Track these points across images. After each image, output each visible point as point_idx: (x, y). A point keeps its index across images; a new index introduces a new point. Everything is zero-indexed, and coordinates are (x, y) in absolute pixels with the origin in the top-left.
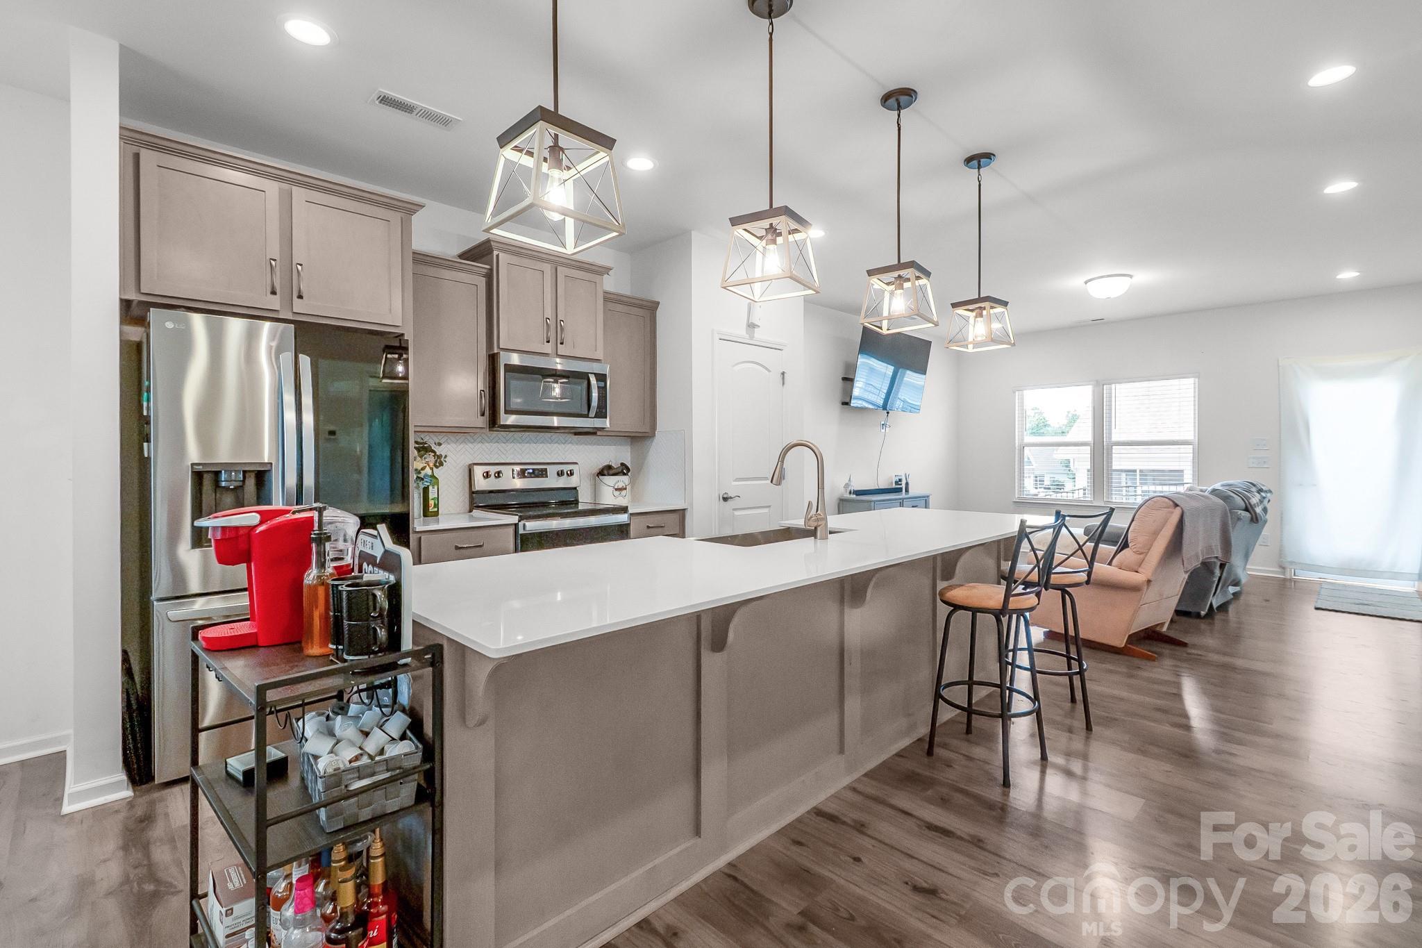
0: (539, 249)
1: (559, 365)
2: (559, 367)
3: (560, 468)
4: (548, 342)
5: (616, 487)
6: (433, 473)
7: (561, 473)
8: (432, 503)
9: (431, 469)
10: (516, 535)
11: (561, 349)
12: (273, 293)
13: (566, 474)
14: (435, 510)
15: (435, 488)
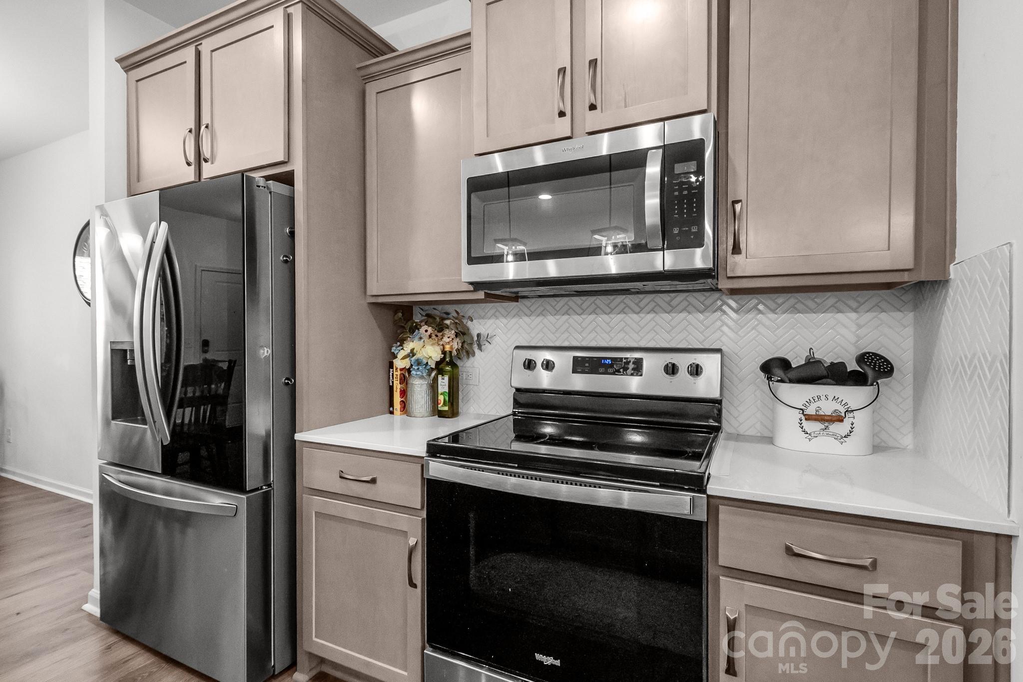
3: (674, 358)
4: (561, 114)
5: (811, 411)
6: (444, 358)
7: (671, 370)
8: (441, 398)
9: (444, 352)
10: (423, 478)
11: (593, 120)
12: (189, 164)
13: (683, 372)
14: (446, 408)
15: (446, 378)
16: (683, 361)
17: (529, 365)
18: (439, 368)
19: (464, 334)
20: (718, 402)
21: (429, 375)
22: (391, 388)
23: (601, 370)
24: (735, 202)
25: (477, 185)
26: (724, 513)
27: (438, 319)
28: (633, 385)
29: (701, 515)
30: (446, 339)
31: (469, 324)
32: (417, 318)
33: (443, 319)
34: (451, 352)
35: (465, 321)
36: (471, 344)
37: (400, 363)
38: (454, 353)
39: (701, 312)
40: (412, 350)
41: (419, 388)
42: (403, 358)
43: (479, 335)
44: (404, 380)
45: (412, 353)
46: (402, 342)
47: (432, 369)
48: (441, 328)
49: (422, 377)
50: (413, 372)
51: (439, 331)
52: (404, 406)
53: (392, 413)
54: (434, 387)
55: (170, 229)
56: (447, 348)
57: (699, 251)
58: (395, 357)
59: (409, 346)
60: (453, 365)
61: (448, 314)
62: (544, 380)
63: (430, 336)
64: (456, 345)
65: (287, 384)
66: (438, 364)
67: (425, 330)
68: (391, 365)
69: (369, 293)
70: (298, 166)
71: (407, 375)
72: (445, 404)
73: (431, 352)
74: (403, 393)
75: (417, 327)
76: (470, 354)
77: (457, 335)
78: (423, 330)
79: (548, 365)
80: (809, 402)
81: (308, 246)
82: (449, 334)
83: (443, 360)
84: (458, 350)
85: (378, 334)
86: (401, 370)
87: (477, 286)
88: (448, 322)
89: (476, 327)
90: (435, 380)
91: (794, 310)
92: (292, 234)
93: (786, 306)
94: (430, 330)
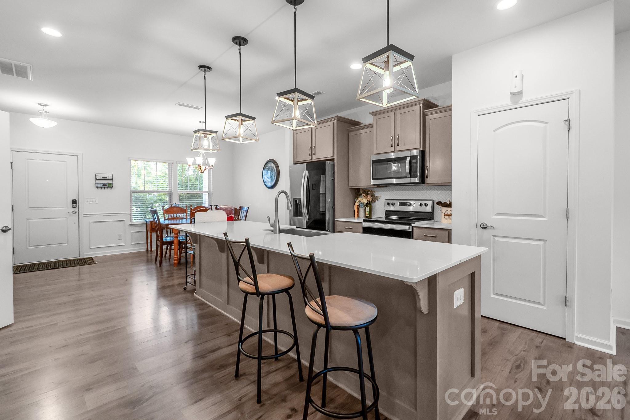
0: (394, 106)
1: (393, 156)
2: (393, 157)
3: (422, 202)
4: (392, 146)
5: (446, 214)
6: (368, 202)
7: (421, 205)
8: (367, 213)
9: (368, 201)
10: (362, 227)
11: (398, 148)
12: (310, 155)
13: (424, 205)
14: (368, 216)
15: (368, 208)
16: (423, 202)
17: (389, 204)
18: (367, 205)
19: (373, 196)
20: (432, 213)
21: (364, 207)
22: (355, 211)
23: (405, 205)
24: (427, 167)
25: (374, 162)
26: (415, 229)
27: (367, 192)
28: (411, 209)
29: (411, 230)
30: (368, 197)
31: (375, 193)
32: (361, 192)
33: (368, 192)
34: (369, 201)
35: (373, 192)
36: (375, 199)
37: (357, 204)
38: (371, 201)
39: (430, 190)
40: (360, 200)
41: (362, 210)
42: (358, 202)
43: (377, 196)
44: (358, 208)
45: (360, 201)
46: (357, 198)
47: (365, 205)
48: (367, 194)
49: (362, 207)
50: (360, 206)
51: (367, 195)
52: (358, 215)
53: (355, 217)
54: (365, 210)
55: (309, 173)
56: (369, 200)
57: (417, 178)
58: (356, 202)
59: (359, 199)
60: (370, 204)
61: (369, 190)
62: (392, 208)
63: (364, 197)
64: (371, 199)
65: (333, 208)
66: (366, 204)
67: (363, 195)
68: (355, 204)
69: (350, 186)
70: (335, 157)
71: (359, 207)
72: (368, 215)
73: (365, 201)
74: (358, 212)
75: (361, 194)
76: (375, 201)
77: (371, 196)
78: (363, 194)
79: (393, 204)
80: (446, 212)
81: (337, 175)
82: (369, 196)
83: (367, 203)
84: (371, 200)
85: (352, 196)
86: (357, 205)
87: (375, 185)
88: (369, 193)
89: (376, 194)
90: (366, 208)
91: (441, 190)
92: (334, 173)
93: (440, 189)
94: (364, 195)
